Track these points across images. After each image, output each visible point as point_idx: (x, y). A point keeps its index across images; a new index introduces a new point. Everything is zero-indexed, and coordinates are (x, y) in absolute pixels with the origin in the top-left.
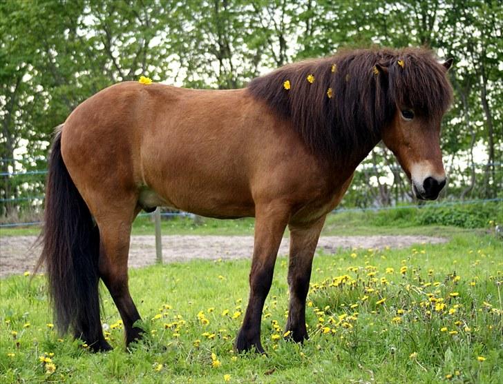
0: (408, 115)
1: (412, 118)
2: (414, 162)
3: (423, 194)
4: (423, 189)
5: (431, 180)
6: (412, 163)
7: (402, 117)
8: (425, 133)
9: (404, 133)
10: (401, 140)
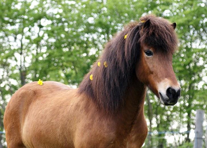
0: (149, 53)
1: (152, 55)
2: (159, 82)
3: (168, 101)
4: (167, 97)
5: (170, 89)
6: (158, 83)
7: (146, 55)
8: (162, 63)
9: (149, 66)
10: (148, 71)
